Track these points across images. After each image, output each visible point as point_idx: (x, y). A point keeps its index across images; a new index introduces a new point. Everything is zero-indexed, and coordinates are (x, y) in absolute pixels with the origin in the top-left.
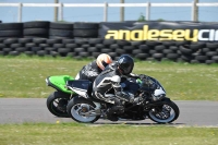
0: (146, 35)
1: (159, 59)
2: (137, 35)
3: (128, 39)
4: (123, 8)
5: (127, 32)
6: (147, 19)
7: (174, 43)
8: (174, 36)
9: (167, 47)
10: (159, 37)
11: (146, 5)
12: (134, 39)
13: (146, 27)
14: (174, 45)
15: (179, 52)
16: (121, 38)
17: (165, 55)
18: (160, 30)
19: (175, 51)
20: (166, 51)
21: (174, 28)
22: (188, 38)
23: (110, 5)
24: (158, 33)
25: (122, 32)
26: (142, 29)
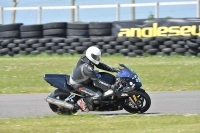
0: (156, 32)
1: (168, 53)
2: (147, 32)
3: (139, 36)
4: (134, 8)
5: (138, 30)
6: (156, 17)
7: (181, 38)
8: (181, 32)
9: (175, 42)
10: (168, 33)
11: (155, 4)
12: (145, 36)
13: (155, 25)
14: (182, 40)
15: (186, 46)
16: (133, 35)
17: (174, 50)
18: (168, 26)
19: (182, 46)
20: (174, 46)
21: (181, 25)
22: (194, 34)
23: (122, 5)
24: (166, 29)
25: (133, 30)
26: (151, 26)
